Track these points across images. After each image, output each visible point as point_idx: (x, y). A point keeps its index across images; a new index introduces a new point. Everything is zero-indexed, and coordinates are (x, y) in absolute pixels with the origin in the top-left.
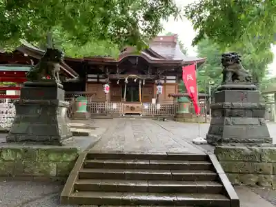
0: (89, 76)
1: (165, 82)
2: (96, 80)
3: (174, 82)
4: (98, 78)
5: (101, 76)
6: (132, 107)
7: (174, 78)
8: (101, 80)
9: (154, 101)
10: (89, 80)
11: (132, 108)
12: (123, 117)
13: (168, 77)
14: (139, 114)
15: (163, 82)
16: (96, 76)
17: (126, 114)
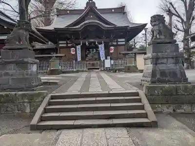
0: (60, 42)
1: (117, 43)
2: (65, 45)
3: (124, 43)
4: (67, 44)
5: (68, 42)
7: (124, 40)
8: (69, 45)
10: (60, 45)
11: (93, 65)
12: (87, 71)
13: (119, 40)
14: (98, 69)
15: (115, 43)
16: (65, 42)
17: (88, 69)
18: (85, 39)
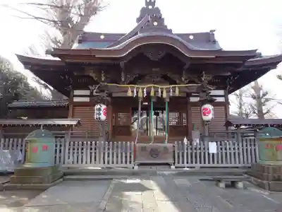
0: (77, 92)
2: (87, 100)
3: (222, 100)
4: (91, 96)
7: (221, 92)
10: (76, 100)
13: (214, 92)
14: (168, 165)
16: (87, 92)
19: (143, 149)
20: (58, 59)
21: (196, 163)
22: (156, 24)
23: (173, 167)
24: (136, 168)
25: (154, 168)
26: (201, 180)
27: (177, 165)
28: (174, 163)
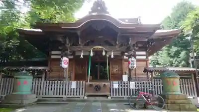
0: (53, 52)
1: (135, 58)
3: (144, 57)
6: (97, 86)
7: (144, 53)
9: (125, 78)
10: (53, 57)
11: (98, 88)
13: (137, 53)
14: (106, 96)
16: (59, 53)
17: (88, 96)
18: (87, 45)
19: (91, 85)
20: (40, 30)
21: (125, 95)
22: (99, 8)
23: (109, 98)
24: (86, 98)
25: (97, 98)
26: (125, 104)
27: (112, 96)
28: (111, 95)
